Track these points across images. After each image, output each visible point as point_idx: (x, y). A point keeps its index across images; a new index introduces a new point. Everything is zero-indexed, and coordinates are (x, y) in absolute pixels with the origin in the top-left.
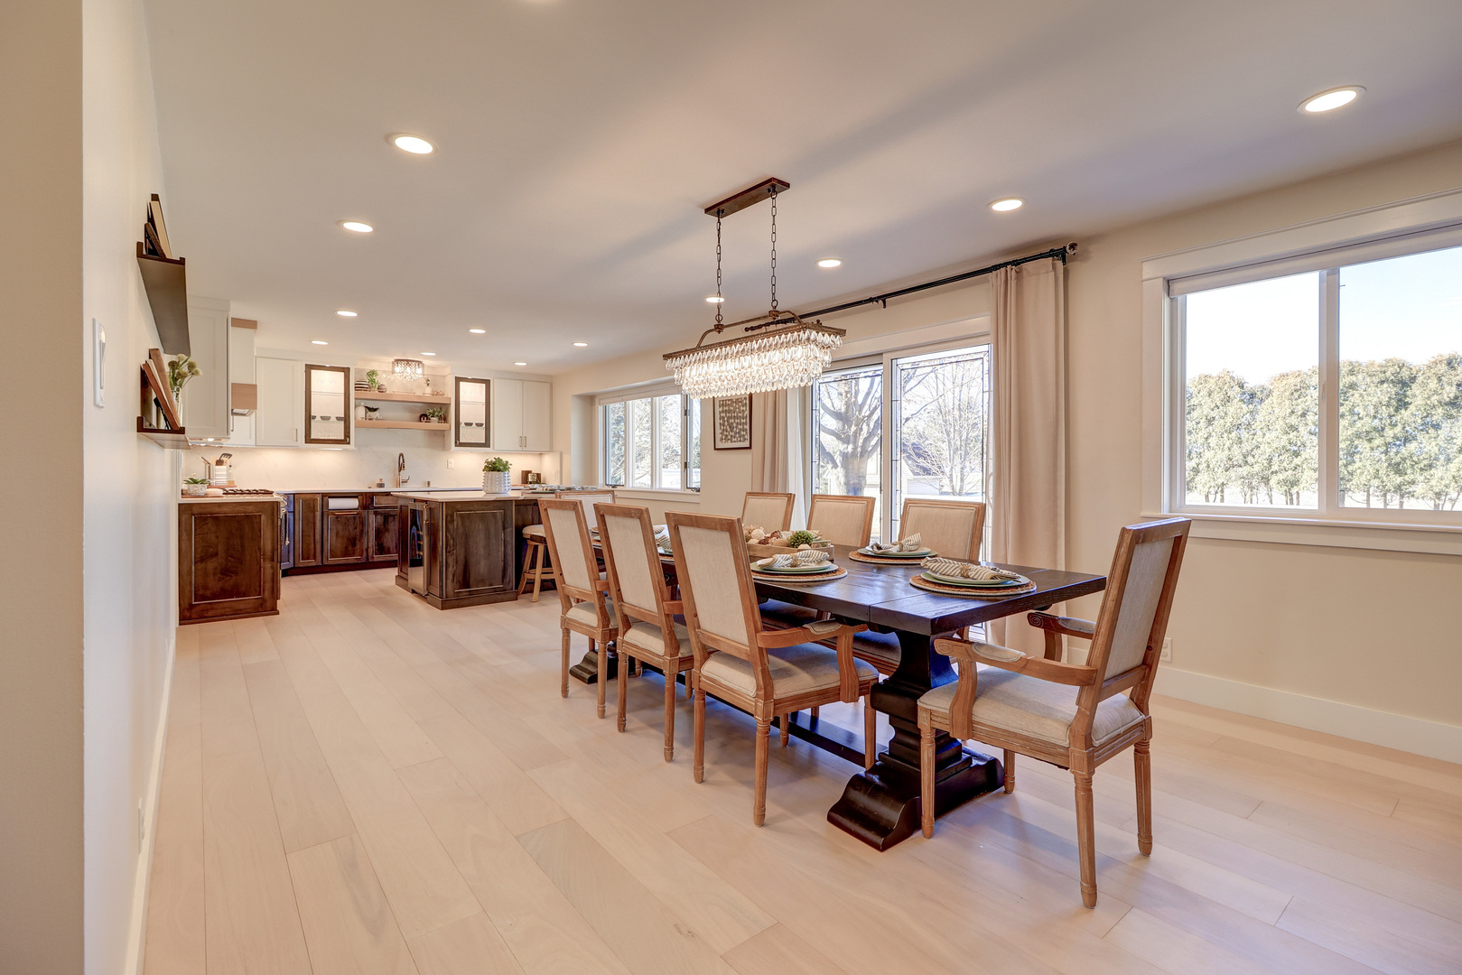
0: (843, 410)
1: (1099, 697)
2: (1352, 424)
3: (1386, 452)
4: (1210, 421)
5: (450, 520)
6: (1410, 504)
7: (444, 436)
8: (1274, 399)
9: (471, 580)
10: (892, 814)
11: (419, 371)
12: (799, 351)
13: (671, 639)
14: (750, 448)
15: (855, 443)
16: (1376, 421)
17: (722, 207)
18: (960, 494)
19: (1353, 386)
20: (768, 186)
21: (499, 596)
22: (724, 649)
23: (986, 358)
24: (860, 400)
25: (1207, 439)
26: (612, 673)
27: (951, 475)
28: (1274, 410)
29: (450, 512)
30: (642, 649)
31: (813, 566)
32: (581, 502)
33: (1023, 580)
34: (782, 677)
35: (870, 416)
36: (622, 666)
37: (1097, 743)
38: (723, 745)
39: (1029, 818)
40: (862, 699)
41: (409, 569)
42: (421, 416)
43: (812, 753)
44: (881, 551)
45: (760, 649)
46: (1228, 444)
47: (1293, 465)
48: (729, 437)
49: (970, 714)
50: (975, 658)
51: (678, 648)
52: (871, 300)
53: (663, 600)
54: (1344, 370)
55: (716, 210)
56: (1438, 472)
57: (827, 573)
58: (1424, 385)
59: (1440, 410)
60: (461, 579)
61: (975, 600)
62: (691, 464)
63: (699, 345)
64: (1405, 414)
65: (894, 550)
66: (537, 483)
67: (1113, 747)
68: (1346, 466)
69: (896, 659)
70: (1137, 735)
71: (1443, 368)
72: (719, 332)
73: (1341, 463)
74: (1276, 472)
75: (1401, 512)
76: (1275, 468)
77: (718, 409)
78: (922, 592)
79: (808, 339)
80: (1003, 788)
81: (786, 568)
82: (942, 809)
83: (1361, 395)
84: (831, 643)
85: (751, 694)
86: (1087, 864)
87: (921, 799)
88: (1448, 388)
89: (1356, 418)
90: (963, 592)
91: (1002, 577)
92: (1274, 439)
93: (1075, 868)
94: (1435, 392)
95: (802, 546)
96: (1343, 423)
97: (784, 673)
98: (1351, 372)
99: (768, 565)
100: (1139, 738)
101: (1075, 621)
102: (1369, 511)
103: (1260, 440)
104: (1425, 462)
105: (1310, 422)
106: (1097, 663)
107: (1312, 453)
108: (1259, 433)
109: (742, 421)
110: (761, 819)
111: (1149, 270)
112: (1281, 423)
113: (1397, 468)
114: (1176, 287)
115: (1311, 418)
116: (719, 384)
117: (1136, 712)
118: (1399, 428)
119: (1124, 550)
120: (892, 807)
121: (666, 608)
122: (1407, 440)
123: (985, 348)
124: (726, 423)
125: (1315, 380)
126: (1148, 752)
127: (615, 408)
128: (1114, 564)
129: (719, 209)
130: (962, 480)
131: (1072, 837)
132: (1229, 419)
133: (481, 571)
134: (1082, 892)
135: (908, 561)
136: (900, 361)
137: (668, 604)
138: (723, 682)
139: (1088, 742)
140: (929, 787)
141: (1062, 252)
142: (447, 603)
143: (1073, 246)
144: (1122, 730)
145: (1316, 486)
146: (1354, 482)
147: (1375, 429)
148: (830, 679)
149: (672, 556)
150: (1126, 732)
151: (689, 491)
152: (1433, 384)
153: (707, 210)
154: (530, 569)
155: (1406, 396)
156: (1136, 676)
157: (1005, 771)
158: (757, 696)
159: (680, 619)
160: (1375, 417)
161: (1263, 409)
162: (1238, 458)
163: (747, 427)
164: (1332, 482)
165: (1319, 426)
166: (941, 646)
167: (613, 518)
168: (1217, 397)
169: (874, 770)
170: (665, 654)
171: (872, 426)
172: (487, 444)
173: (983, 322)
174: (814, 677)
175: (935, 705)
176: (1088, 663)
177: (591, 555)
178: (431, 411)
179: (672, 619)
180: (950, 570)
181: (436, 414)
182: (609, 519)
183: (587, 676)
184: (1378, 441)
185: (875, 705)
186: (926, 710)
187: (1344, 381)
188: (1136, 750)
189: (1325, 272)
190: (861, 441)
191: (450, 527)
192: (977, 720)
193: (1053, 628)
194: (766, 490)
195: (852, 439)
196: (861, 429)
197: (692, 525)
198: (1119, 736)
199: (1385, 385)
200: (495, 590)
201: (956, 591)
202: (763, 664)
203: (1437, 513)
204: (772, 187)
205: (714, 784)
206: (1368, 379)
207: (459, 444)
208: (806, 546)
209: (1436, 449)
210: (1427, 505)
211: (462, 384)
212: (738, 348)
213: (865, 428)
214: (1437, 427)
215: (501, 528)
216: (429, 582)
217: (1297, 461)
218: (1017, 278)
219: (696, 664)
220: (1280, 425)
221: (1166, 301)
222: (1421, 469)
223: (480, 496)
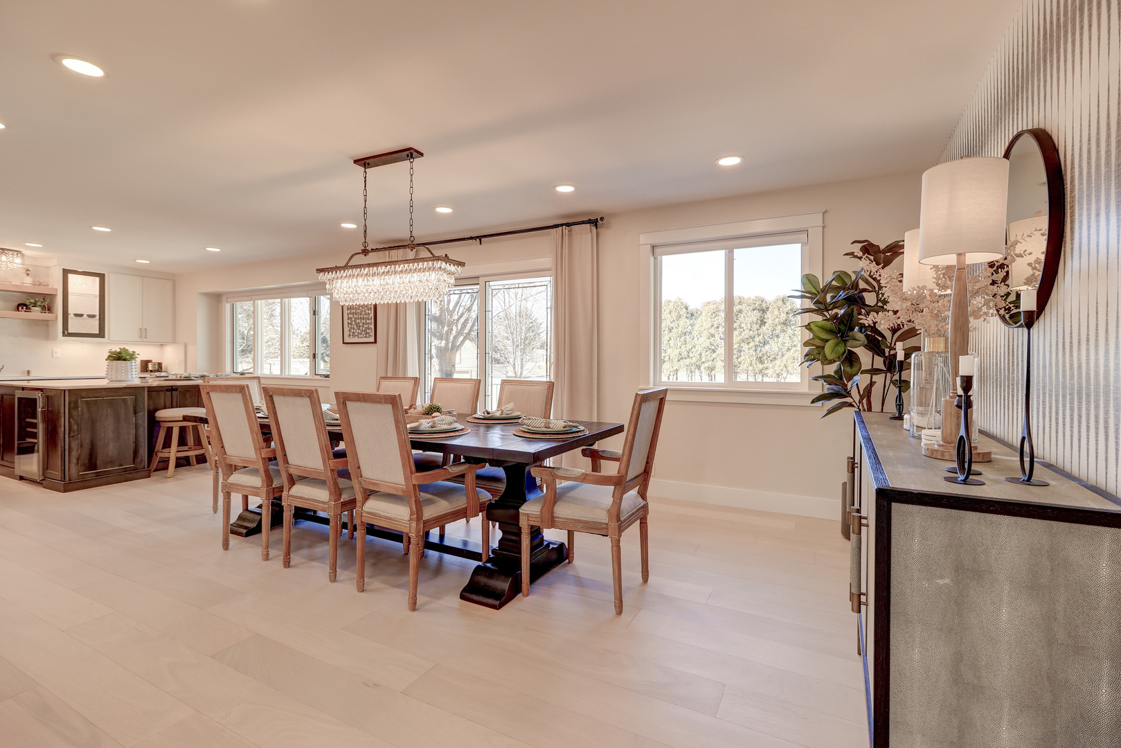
0: (438, 314)
1: (624, 492)
2: (740, 334)
3: (756, 350)
4: (670, 330)
5: (74, 406)
6: (766, 380)
7: (48, 325)
8: (703, 317)
9: (99, 462)
10: (503, 585)
11: (18, 260)
12: (433, 276)
13: (335, 488)
14: (375, 342)
15: (447, 340)
16: (751, 332)
17: (367, 161)
18: (520, 377)
19: (740, 311)
20: (407, 152)
21: (130, 475)
22: (383, 489)
23: (549, 285)
24: (451, 307)
25: (669, 341)
26: (277, 521)
27: (514, 364)
28: (703, 323)
29: (73, 399)
30: (308, 499)
31: (445, 427)
32: (247, 386)
33: (582, 428)
34: (428, 505)
35: (458, 320)
36: (287, 515)
37: (622, 519)
38: (374, 565)
39: (582, 574)
40: (480, 514)
41: (16, 457)
42: (19, 305)
43: (441, 559)
44: (489, 415)
45: (414, 485)
46: (679, 344)
47: (712, 358)
48: (356, 334)
49: (552, 512)
50: (555, 477)
51: (340, 495)
52: (471, 238)
53: (329, 459)
54: (736, 301)
55: (363, 162)
56: (778, 362)
57: (457, 431)
58: (772, 312)
59: (779, 327)
60: (87, 461)
61: (555, 441)
62: (319, 356)
63: (347, 263)
64: (764, 328)
65: (498, 414)
66: (158, 371)
67: (629, 521)
68: (737, 358)
69: (502, 487)
70: (641, 514)
71: (780, 303)
72: (365, 255)
73: (734, 357)
74: (704, 362)
75: (762, 382)
76: (703, 360)
77: (346, 312)
78: (521, 439)
79: (440, 268)
80: (567, 561)
81: (427, 429)
82: (534, 577)
83: (744, 317)
84: (460, 478)
85: (406, 519)
86: (617, 589)
87: (521, 573)
88: (782, 314)
89: (742, 330)
90: (547, 437)
91: (570, 426)
92: (702, 342)
93: (611, 596)
94: (777, 317)
95: (434, 414)
96: (736, 333)
97: (429, 502)
98: (740, 303)
99: (416, 427)
100: (642, 515)
101: (608, 451)
102: (748, 382)
103: (696, 342)
104: (773, 356)
105: (720, 332)
106: (623, 472)
107: (721, 351)
108: (696, 338)
109: (368, 321)
110: (414, 606)
111: (643, 239)
112: (706, 332)
113: (760, 360)
114: (657, 250)
115: (721, 329)
116: (366, 295)
117: (641, 500)
118: (761, 336)
119: (637, 405)
120: (504, 581)
121: (331, 465)
122: (765, 343)
123: (548, 279)
124: (353, 323)
125: (722, 307)
126: (646, 523)
127: (243, 307)
128: (632, 414)
129: (365, 162)
130: (522, 368)
131: (610, 581)
132: (680, 329)
133: (110, 453)
134: (615, 606)
135: (507, 421)
136: (491, 283)
137: (333, 463)
138: (382, 514)
139: (618, 519)
140: (527, 564)
141: (594, 222)
142: (69, 485)
143: (602, 219)
144: (634, 510)
145: (723, 370)
146: (741, 368)
147: (751, 337)
148: (460, 502)
149: (340, 426)
150: (636, 512)
151: (318, 377)
152: (776, 312)
153: (356, 162)
154: (163, 448)
155: (765, 318)
156: (640, 480)
157: (568, 550)
158: (411, 519)
159: (345, 474)
160: (751, 330)
161: (698, 322)
162: (685, 354)
163: (372, 326)
164: (731, 368)
165: (725, 334)
166: (534, 471)
167: (282, 398)
168: (674, 314)
169: (488, 561)
170: (330, 500)
171: (459, 328)
172: (101, 334)
173: (547, 261)
174: (450, 502)
175: (530, 510)
176: (618, 473)
177: (257, 429)
178: (33, 301)
179: (336, 473)
180: (538, 423)
181: (39, 304)
182: (276, 399)
183: (245, 531)
184: (752, 344)
185: (490, 517)
186: (525, 514)
187: (736, 308)
188: (641, 523)
189: (727, 251)
190: (451, 338)
191: (74, 413)
192: (557, 515)
193: (595, 457)
194: (390, 375)
195: (444, 336)
196: (452, 330)
197: (360, 401)
198: (633, 514)
199: (755, 311)
200: (126, 470)
201: (544, 437)
202: (416, 496)
203: (778, 383)
204: (410, 153)
205: (370, 591)
206: (748, 308)
207: (66, 333)
208: (438, 414)
209: (777, 349)
210: (774, 380)
211: (70, 276)
212: (382, 269)
213: (454, 328)
214: (778, 336)
215: (132, 413)
216: (46, 466)
217: (714, 355)
218: (569, 235)
219: (358, 504)
220: (705, 333)
221: (652, 258)
222: (771, 361)
223: (104, 383)
